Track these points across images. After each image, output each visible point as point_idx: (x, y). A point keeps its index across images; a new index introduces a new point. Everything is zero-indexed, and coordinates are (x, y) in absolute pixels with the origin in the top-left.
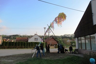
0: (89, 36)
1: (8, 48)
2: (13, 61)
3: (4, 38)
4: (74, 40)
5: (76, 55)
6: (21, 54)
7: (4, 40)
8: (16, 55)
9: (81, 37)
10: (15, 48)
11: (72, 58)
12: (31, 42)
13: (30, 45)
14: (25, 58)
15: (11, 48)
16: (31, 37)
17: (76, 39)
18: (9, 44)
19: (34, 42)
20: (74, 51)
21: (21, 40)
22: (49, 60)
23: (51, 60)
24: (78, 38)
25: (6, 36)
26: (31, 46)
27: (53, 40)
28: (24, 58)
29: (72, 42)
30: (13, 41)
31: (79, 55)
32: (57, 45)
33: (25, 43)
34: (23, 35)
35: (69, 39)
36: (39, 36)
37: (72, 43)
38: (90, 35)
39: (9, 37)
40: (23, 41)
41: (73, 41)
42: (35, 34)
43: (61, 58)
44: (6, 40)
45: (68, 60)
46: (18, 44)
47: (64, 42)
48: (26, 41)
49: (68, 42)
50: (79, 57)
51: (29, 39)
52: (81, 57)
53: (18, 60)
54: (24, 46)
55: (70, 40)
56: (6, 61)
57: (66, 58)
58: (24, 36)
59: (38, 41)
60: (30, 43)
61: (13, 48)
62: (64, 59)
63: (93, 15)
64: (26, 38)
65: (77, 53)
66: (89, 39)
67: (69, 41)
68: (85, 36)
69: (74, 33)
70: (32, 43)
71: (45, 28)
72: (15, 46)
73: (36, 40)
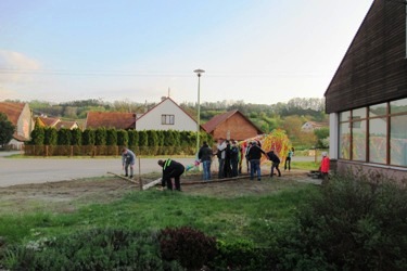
0: (385, 105)
1: (56, 154)
2: (68, 199)
3: (39, 114)
7: (41, 124)
8: (84, 179)
9: (351, 109)
10: (85, 153)
12: (148, 129)
13: (141, 144)
14: (116, 192)
16: (146, 110)
17: (333, 117)
18: (59, 139)
19: (157, 132)
21: (107, 123)
24: (339, 113)
25: (48, 104)
26: (145, 147)
27: (240, 120)
28: (111, 192)
29: (323, 131)
30: (75, 126)
33: (120, 135)
34: (116, 102)
35: (313, 120)
36: (182, 107)
37: (322, 135)
38: (388, 101)
39: (60, 108)
40: (114, 124)
42: (164, 99)
44: (49, 123)
46: (96, 139)
48: (127, 125)
49: (307, 131)
51: (138, 116)
53: (87, 198)
54: (118, 144)
55: (313, 124)
56: (46, 199)
58: (118, 107)
59: (173, 128)
60: (141, 133)
61: (76, 154)
64: (128, 114)
67: (309, 126)
68: (368, 106)
69: (326, 94)
70: (149, 132)
71: (199, 72)
72: (84, 144)
73: (168, 122)
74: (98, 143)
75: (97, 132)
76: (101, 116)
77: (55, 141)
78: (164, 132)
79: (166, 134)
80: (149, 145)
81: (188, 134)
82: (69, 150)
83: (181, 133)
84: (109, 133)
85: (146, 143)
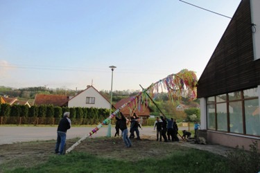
1: (8, 123)
3: (3, 95)
4: (195, 106)
5: (200, 147)
6: (37, 141)
7: (3, 101)
9: (215, 95)
10: (30, 122)
11: (187, 156)
12: (76, 106)
15: (16, 123)
16: (76, 94)
17: (202, 100)
18: (12, 112)
19: (83, 109)
20: (196, 136)
21: (48, 101)
22: (115, 162)
23: (122, 162)
24: (206, 98)
25: (11, 89)
29: (190, 111)
30: (27, 104)
31: (209, 148)
32: (148, 116)
33: (57, 110)
35: (183, 103)
36: (101, 93)
37: (189, 113)
38: (242, 90)
39: (19, 91)
40: (54, 103)
41: (194, 108)
42: (89, 87)
43: (153, 155)
44: (10, 101)
45: (174, 164)
46: (39, 113)
47: (167, 111)
48: (62, 104)
49: (180, 110)
50: (208, 155)
51: (70, 98)
52: (215, 152)
54: (55, 117)
55: (183, 105)
57: (169, 156)
59: (94, 106)
60: (71, 109)
61: (23, 123)
62: (164, 161)
63: (254, 30)
64: (64, 97)
65: (204, 140)
66: (240, 103)
67: (181, 107)
68: (227, 93)
70: (77, 109)
71: (113, 68)
72: (29, 116)
73: (90, 102)
74: (40, 115)
75: (40, 108)
76: (45, 98)
77: (8, 113)
78: (88, 109)
79: (89, 110)
80: (77, 117)
81: (104, 110)
82: (18, 121)
83: (99, 110)
84: (49, 108)
85: (75, 116)
